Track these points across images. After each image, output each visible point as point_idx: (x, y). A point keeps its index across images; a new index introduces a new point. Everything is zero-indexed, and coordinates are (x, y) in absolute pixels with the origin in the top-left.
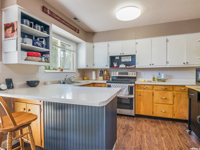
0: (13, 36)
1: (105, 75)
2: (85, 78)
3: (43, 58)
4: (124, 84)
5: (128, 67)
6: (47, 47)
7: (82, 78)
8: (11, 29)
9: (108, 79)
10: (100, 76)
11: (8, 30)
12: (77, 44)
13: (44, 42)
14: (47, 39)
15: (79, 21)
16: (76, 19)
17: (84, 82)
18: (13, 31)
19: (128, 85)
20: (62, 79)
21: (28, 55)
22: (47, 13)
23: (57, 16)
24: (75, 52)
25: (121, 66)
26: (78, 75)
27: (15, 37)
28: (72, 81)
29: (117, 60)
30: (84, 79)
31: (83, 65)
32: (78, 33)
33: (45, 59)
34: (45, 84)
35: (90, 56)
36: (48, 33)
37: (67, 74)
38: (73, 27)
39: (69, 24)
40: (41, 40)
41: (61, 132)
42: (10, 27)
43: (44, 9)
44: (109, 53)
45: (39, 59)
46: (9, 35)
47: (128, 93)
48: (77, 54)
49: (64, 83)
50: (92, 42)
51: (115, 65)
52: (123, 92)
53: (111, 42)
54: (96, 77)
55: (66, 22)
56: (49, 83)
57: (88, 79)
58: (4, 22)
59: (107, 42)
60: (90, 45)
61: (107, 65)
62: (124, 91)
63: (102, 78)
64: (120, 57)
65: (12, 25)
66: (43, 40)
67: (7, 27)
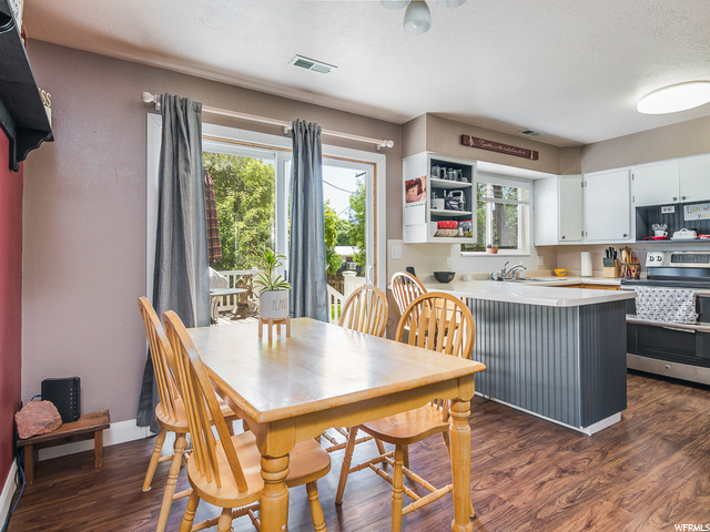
0: (419, 200)
1: (623, 261)
2: (557, 271)
3: (461, 229)
4: (679, 290)
5: (703, 237)
6: (468, 206)
7: (549, 271)
8: (416, 189)
9: (633, 274)
10: (606, 265)
11: (411, 190)
12: (534, 181)
13: (461, 198)
14: (467, 191)
15: (537, 134)
16: (528, 132)
17: (555, 280)
18: (420, 192)
19: (694, 291)
20: (497, 272)
21: (439, 228)
22: (468, 145)
23: (487, 142)
24: (527, 203)
25: (677, 236)
26: (538, 261)
27: (423, 201)
28: (521, 277)
29: (666, 217)
30: (554, 274)
31: (550, 235)
32: (536, 158)
33: (464, 230)
34: (462, 279)
35: (574, 210)
36: (470, 181)
37: (506, 260)
38: (522, 150)
39: (512, 147)
40: (455, 195)
41: (497, 361)
42: (414, 185)
43: (464, 140)
44: (632, 199)
45: (456, 231)
46: (413, 198)
47: (693, 315)
48: (534, 209)
49: (500, 279)
50: (579, 172)
51: (660, 233)
52: (678, 313)
53: (638, 166)
54: (595, 268)
55: (504, 146)
56: (470, 278)
57: (567, 274)
58: (406, 178)
59: (628, 168)
60: (573, 180)
61: (628, 233)
62: (680, 309)
63: (611, 271)
64: (679, 207)
65: (418, 182)
66: (459, 194)
67: (410, 185)
